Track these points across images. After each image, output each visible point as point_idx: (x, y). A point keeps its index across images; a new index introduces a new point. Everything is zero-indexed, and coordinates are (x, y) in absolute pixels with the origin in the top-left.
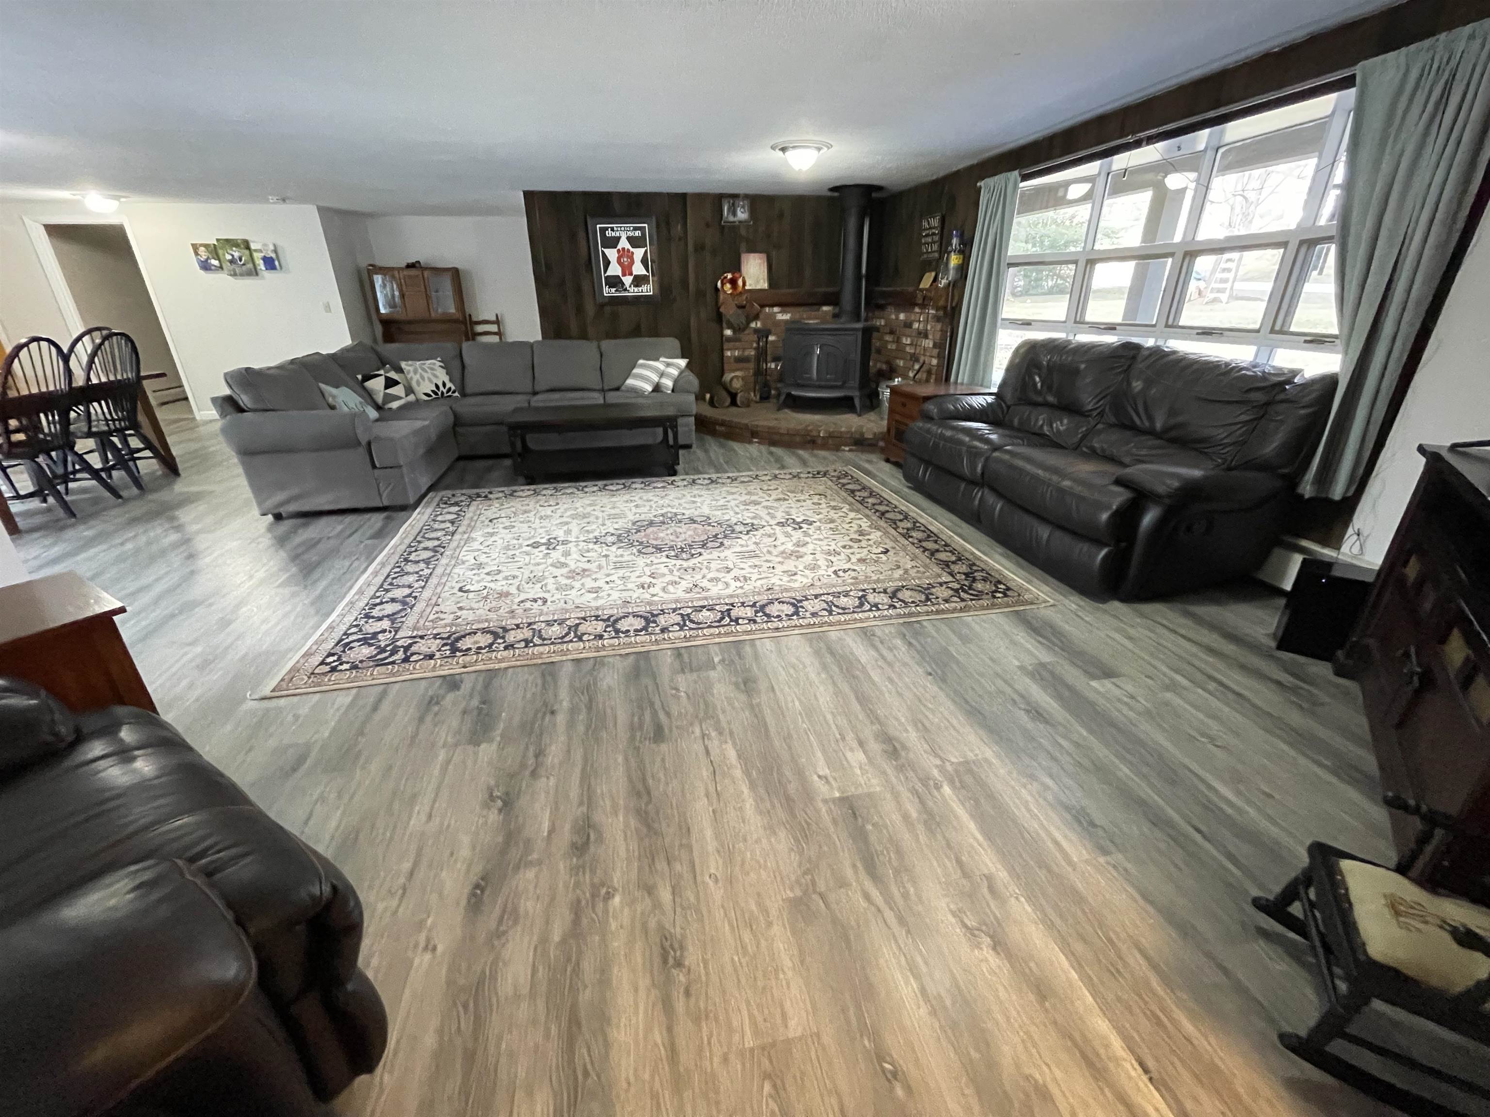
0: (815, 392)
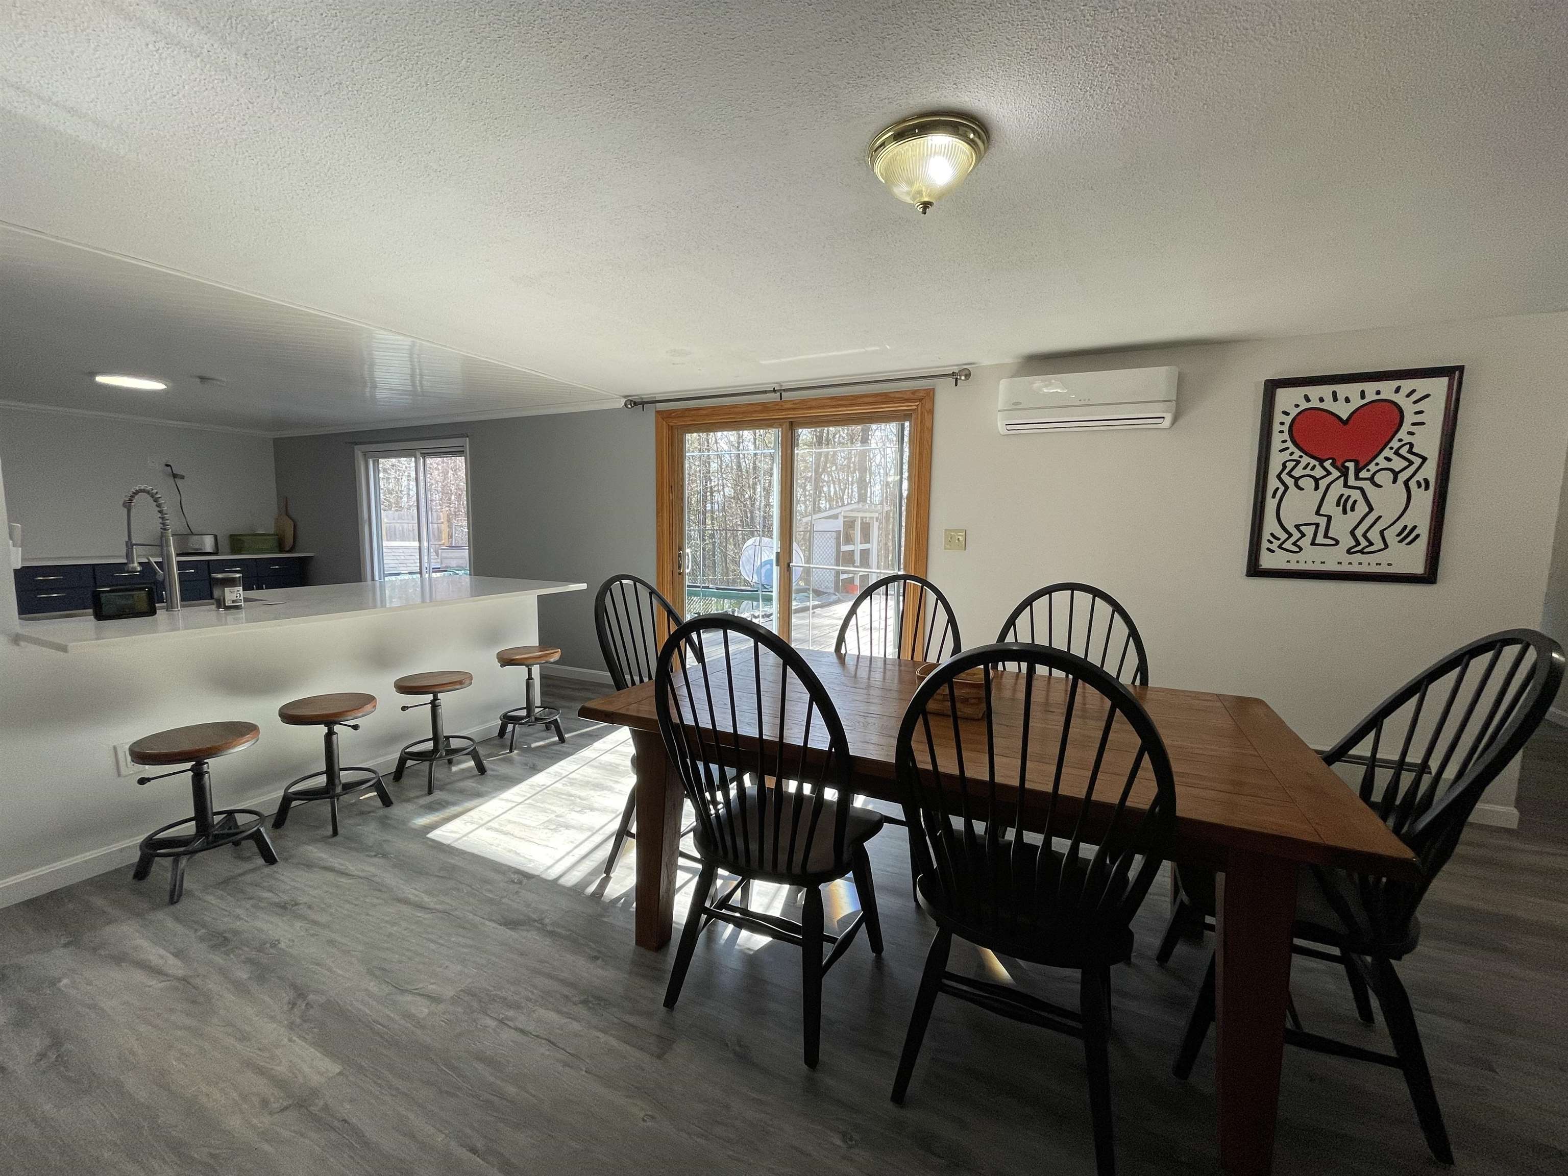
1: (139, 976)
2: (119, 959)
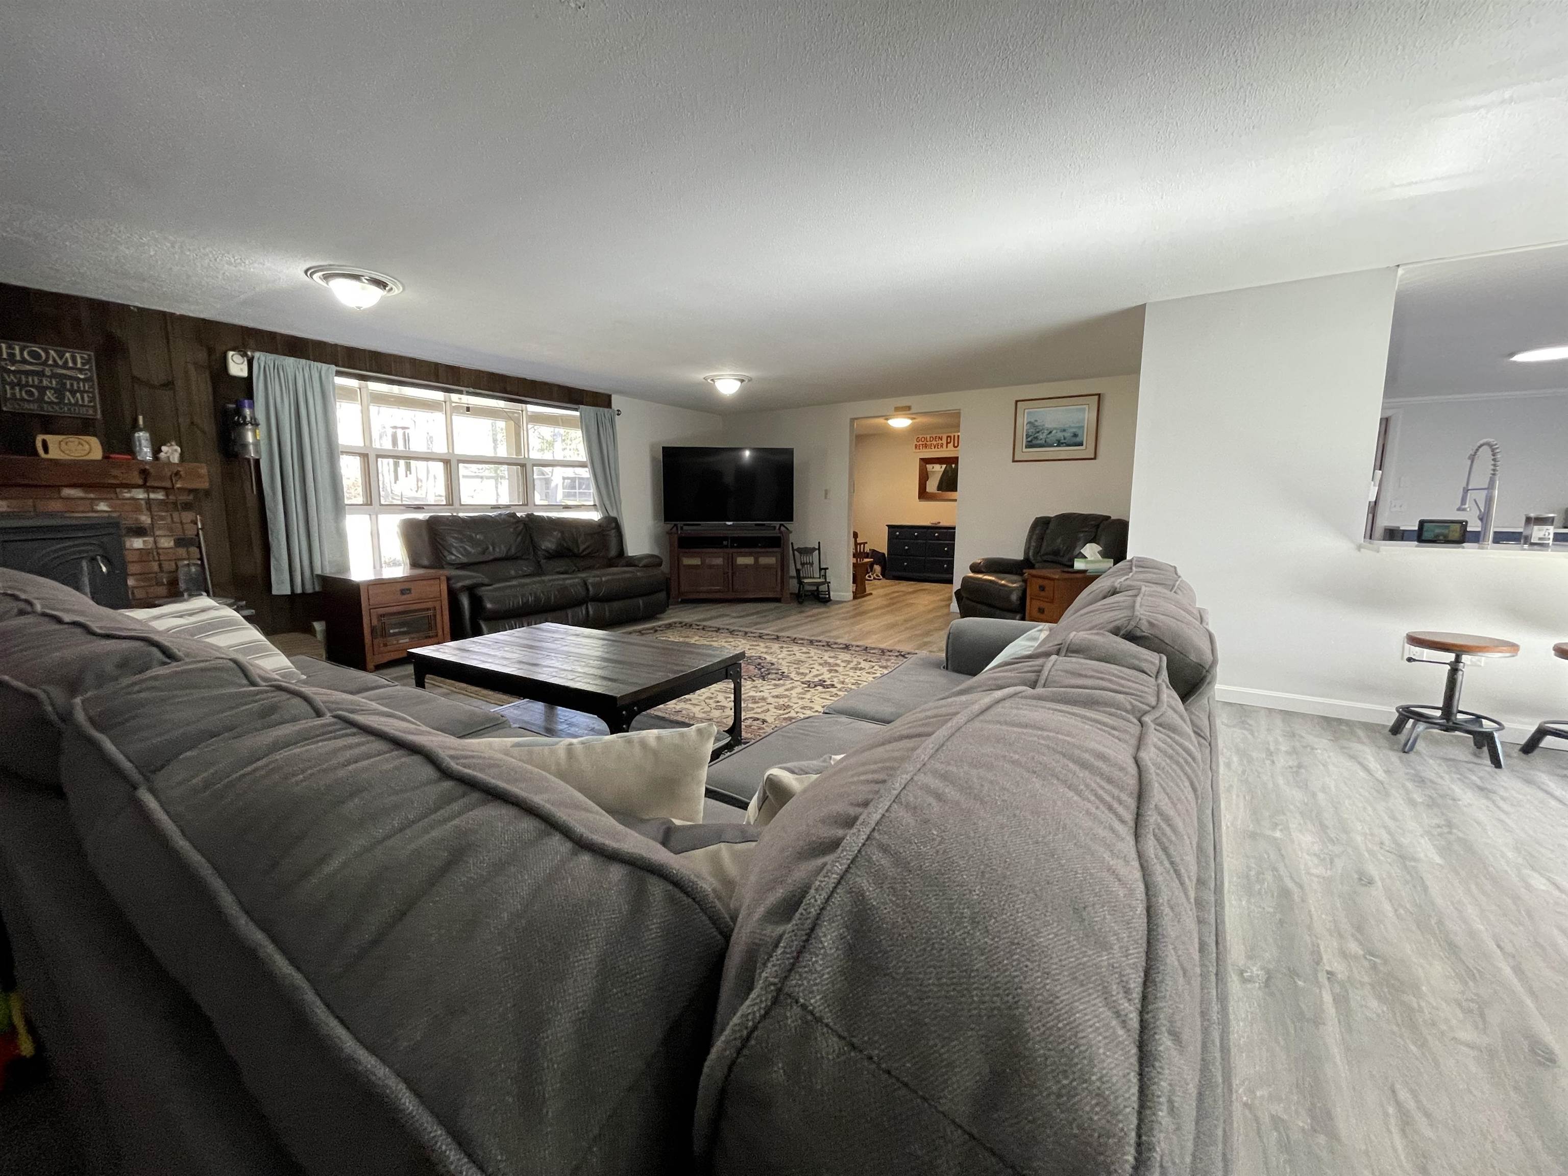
1: (1357, 768)
2: (1353, 757)
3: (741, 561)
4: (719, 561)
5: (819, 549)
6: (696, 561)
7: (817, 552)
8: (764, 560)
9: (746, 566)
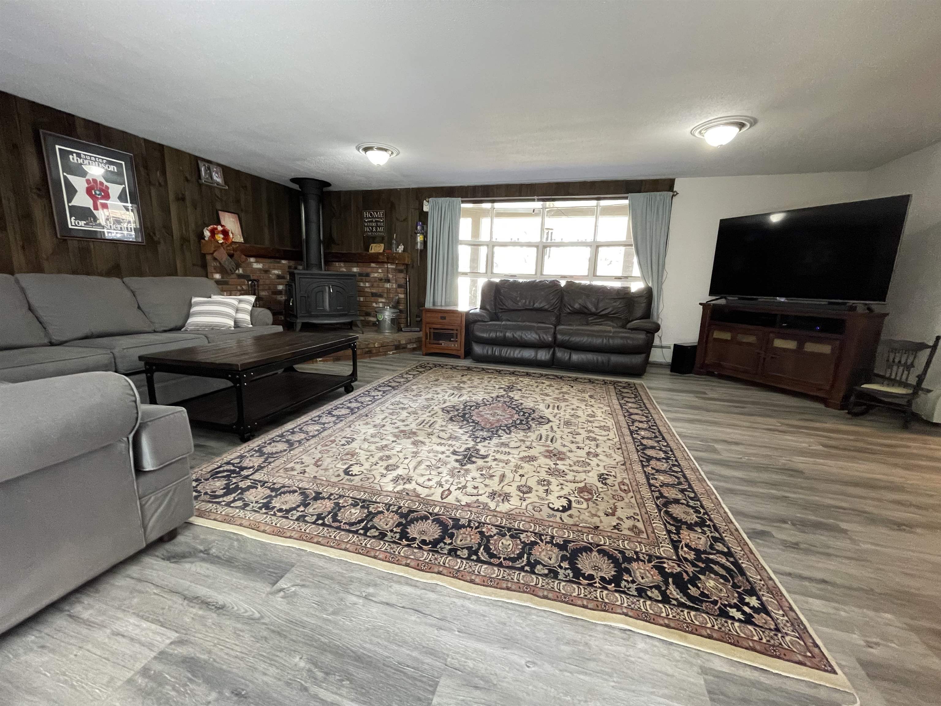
0: (328, 320)
3: (779, 343)
4: (751, 339)
5: (934, 348)
6: (727, 336)
7: (928, 351)
8: (810, 347)
9: (785, 350)
